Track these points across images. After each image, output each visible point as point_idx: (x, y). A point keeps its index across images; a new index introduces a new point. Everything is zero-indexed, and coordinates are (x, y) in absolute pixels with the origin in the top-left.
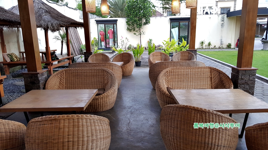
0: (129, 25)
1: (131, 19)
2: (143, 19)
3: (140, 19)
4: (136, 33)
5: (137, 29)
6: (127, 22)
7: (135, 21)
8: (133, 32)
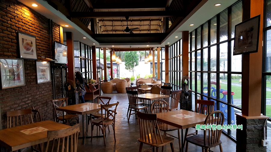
0: (126, 66)
1: (128, 63)
2: (135, 63)
3: (133, 63)
4: (130, 70)
5: (131, 68)
6: (125, 64)
7: (130, 64)
8: (129, 70)
